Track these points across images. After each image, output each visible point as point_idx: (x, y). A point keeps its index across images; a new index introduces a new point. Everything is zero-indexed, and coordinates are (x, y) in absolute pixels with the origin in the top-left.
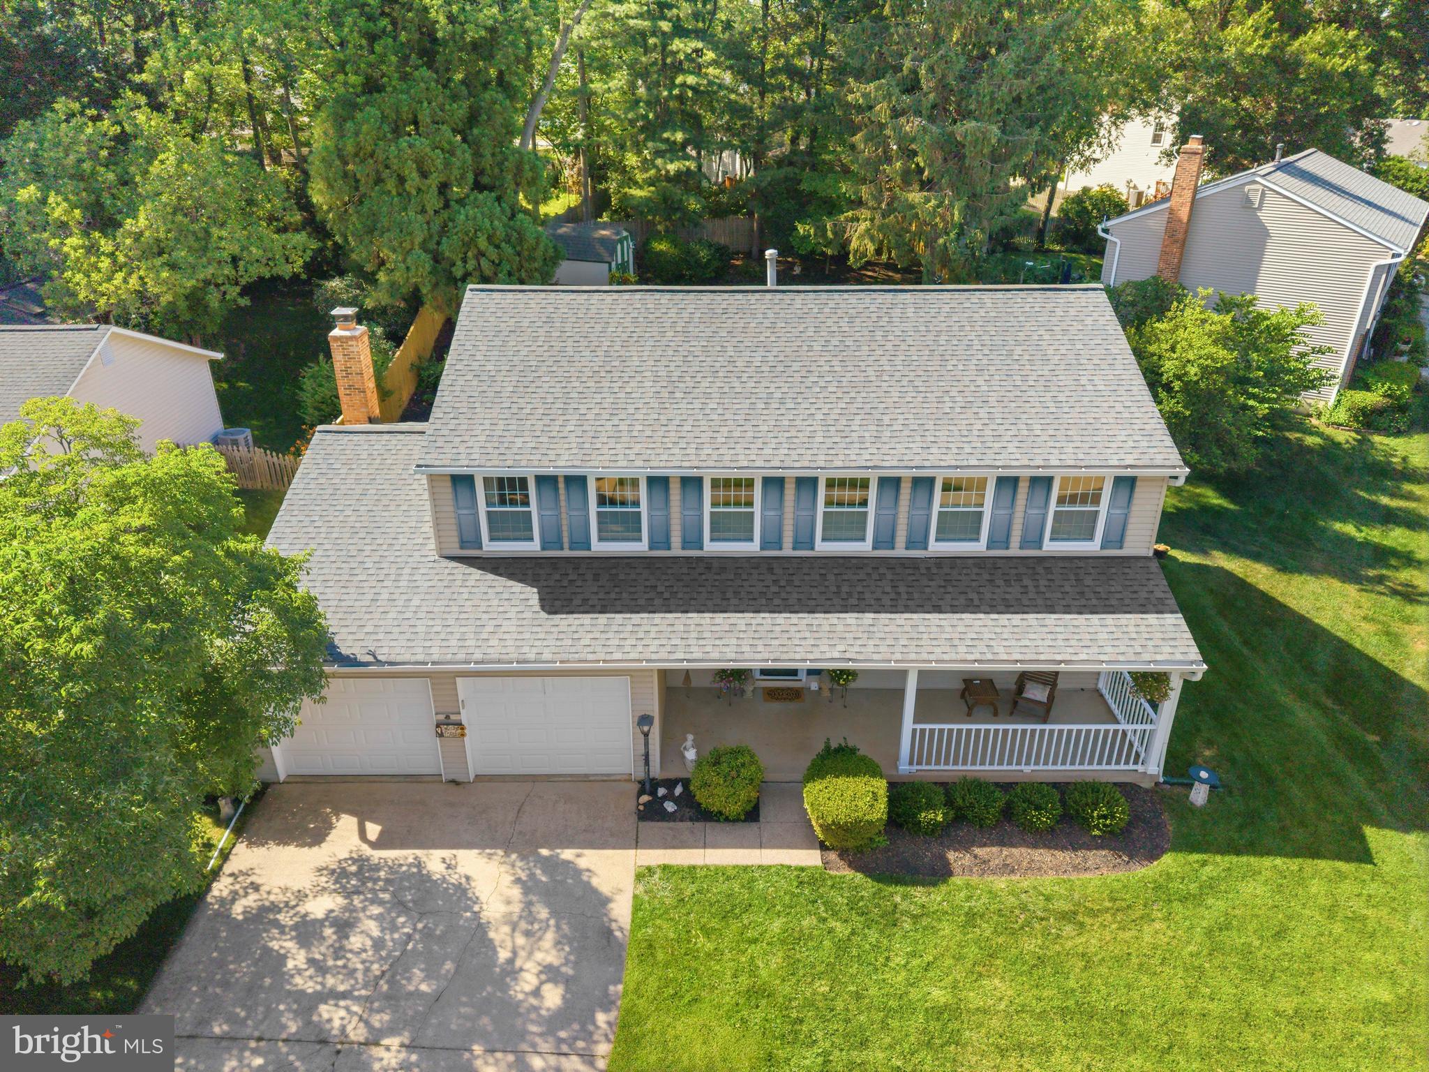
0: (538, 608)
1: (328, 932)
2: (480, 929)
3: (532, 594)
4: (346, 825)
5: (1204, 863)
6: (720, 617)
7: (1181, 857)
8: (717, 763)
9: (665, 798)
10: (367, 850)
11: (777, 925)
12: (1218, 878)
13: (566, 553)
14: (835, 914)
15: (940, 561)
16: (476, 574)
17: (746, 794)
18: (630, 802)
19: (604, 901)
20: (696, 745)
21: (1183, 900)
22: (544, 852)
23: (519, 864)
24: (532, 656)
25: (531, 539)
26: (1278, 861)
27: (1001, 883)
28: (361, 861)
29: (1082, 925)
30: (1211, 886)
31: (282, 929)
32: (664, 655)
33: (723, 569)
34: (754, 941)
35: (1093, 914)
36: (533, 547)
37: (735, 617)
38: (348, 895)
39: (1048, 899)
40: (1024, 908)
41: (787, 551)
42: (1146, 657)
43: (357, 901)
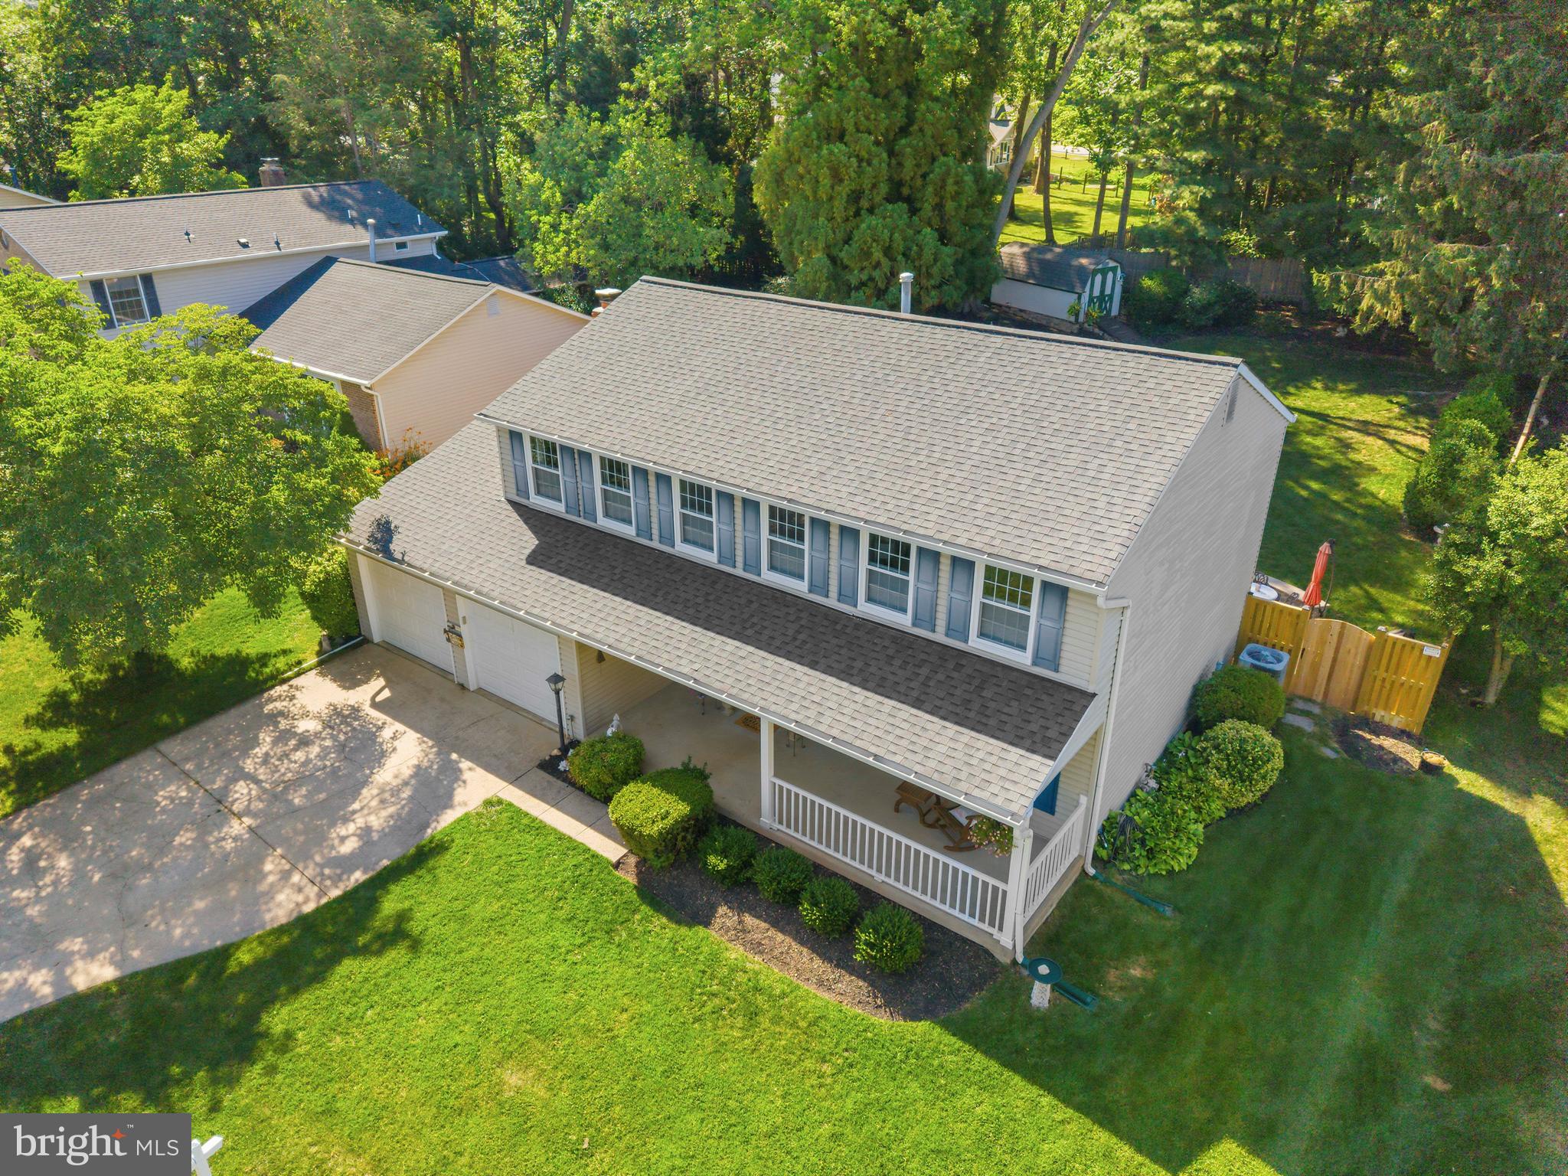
0: (524, 557)
1: (293, 742)
2: (362, 784)
3: (532, 545)
5: (956, 1052)
10: (366, 705)
13: (581, 520)
15: (863, 623)
19: (447, 806)
22: (455, 756)
23: (431, 756)
25: (560, 500)
27: (733, 953)
28: (355, 710)
29: (755, 1025)
31: (275, 729)
35: (778, 1021)
36: (558, 508)
38: (326, 727)
39: (756, 988)
40: (725, 982)
41: (739, 571)
43: (326, 732)
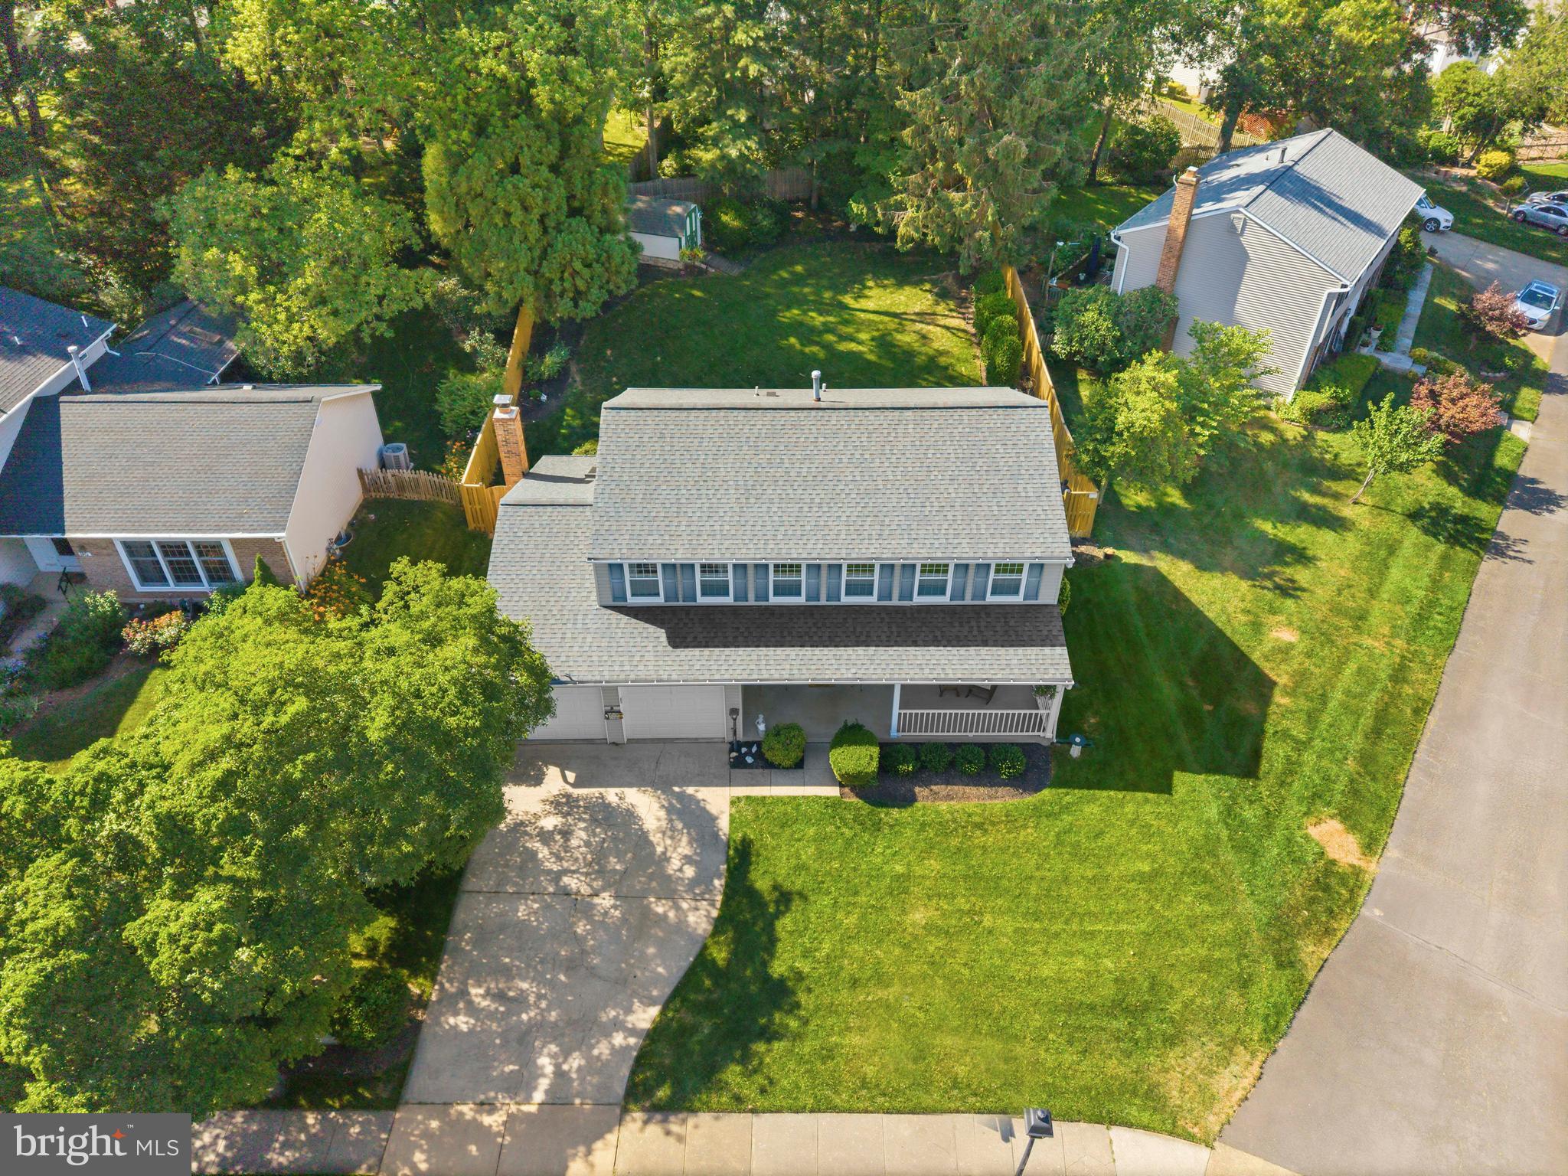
1: (558, 837)
2: (643, 836)
3: (662, 634)
4: (553, 773)
5: (1067, 794)
6: (779, 650)
7: (1054, 791)
8: (778, 734)
9: (746, 754)
10: (570, 789)
11: (812, 831)
12: (1073, 804)
13: (681, 603)
14: (845, 824)
15: (921, 609)
16: (624, 619)
17: (795, 755)
18: (725, 757)
19: (713, 819)
20: (765, 721)
21: (1048, 816)
22: (676, 789)
23: (662, 796)
24: (665, 677)
25: (658, 594)
26: (1112, 793)
27: (943, 806)
28: (568, 796)
29: (986, 831)
30: (1066, 808)
31: (531, 836)
32: (746, 677)
33: (782, 615)
34: (799, 840)
35: (993, 824)
36: (660, 600)
37: (788, 650)
38: (565, 815)
39: (970, 816)
40: (954, 821)
41: (823, 602)
42: (1038, 676)
43: (570, 819)
